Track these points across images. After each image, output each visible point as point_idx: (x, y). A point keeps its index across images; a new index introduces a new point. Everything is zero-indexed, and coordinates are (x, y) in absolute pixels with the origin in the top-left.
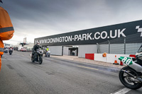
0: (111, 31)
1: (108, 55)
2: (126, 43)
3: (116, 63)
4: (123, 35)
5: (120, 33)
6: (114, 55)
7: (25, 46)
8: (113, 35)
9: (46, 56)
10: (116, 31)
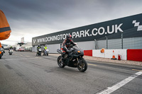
0: (108, 27)
1: (106, 50)
2: (124, 37)
3: (114, 58)
4: (121, 30)
5: (117, 28)
6: (112, 50)
7: (23, 46)
8: (111, 30)
9: (44, 55)
10: (113, 26)
